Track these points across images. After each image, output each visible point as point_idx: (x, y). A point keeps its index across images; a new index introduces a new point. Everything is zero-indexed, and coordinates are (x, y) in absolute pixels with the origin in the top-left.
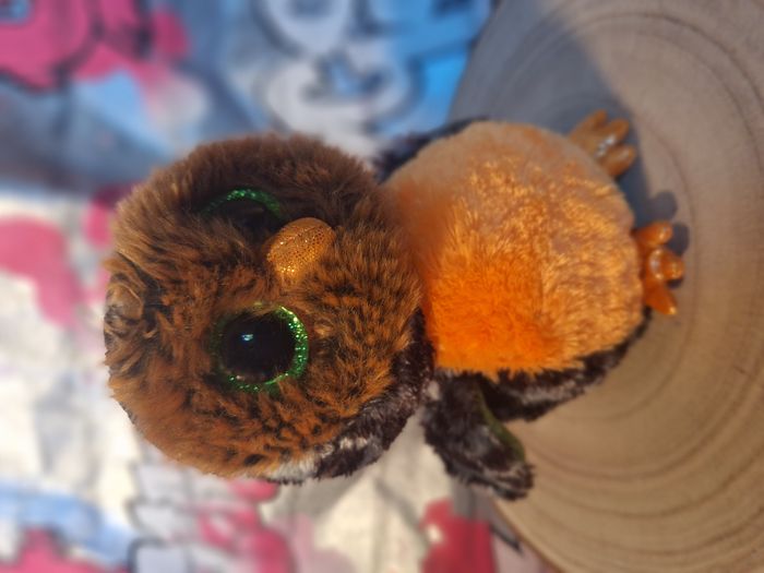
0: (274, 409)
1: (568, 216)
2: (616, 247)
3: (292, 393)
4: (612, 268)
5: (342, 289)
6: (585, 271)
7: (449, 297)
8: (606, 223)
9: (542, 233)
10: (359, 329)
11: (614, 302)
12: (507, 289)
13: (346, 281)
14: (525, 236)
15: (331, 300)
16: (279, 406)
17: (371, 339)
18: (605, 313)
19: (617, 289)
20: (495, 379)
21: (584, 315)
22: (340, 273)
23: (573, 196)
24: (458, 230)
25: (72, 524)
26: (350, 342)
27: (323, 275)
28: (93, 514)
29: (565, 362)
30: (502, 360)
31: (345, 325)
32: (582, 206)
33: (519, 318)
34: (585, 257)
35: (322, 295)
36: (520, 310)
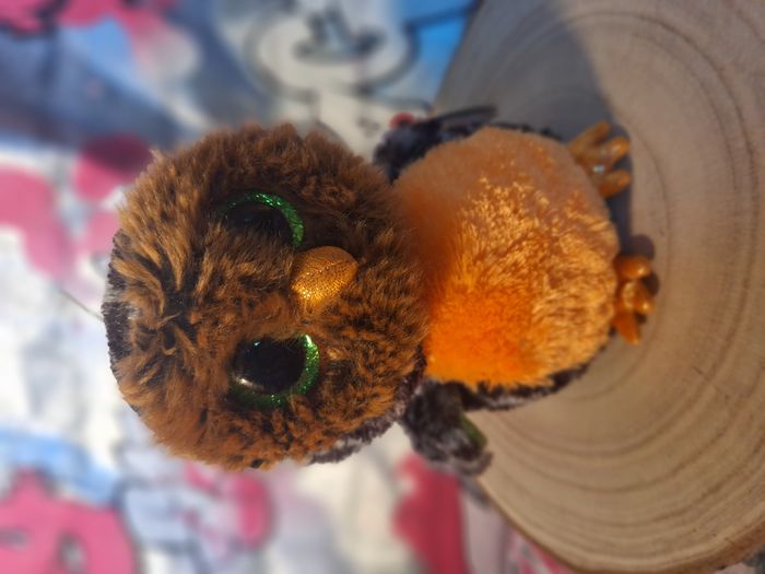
0: (287, 428)
1: (565, 251)
2: (601, 281)
3: (304, 413)
4: (594, 300)
5: (361, 323)
6: (571, 304)
7: (449, 321)
8: (596, 260)
9: (541, 268)
10: (372, 360)
11: (589, 329)
12: (502, 320)
13: (365, 315)
14: (525, 271)
15: (350, 333)
16: (291, 425)
17: (381, 369)
18: (580, 339)
19: (594, 319)
20: (474, 388)
21: (563, 342)
22: (361, 308)
23: (572, 232)
24: (465, 260)
25: (61, 464)
26: (361, 369)
27: (345, 309)
28: (81, 456)
29: (538, 379)
30: (483, 374)
31: (360, 356)
32: (579, 242)
33: (507, 343)
34: (573, 290)
35: (341, 328)
36: (509, 337)
